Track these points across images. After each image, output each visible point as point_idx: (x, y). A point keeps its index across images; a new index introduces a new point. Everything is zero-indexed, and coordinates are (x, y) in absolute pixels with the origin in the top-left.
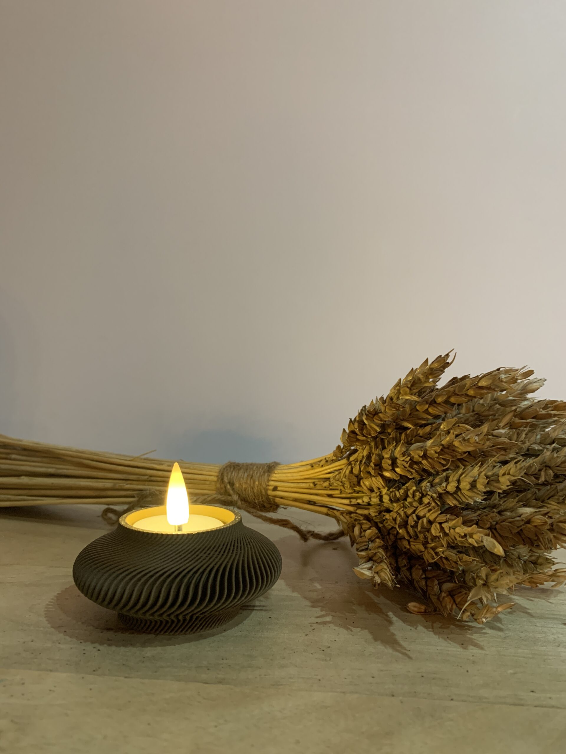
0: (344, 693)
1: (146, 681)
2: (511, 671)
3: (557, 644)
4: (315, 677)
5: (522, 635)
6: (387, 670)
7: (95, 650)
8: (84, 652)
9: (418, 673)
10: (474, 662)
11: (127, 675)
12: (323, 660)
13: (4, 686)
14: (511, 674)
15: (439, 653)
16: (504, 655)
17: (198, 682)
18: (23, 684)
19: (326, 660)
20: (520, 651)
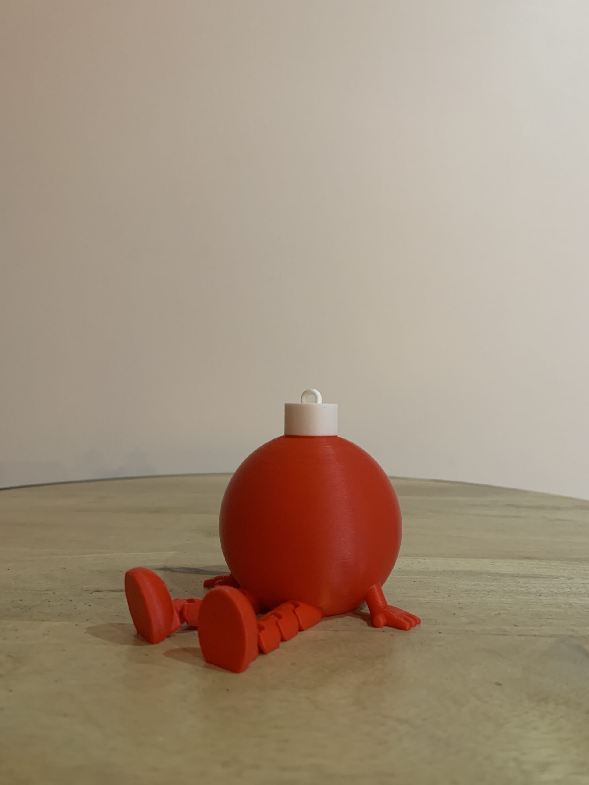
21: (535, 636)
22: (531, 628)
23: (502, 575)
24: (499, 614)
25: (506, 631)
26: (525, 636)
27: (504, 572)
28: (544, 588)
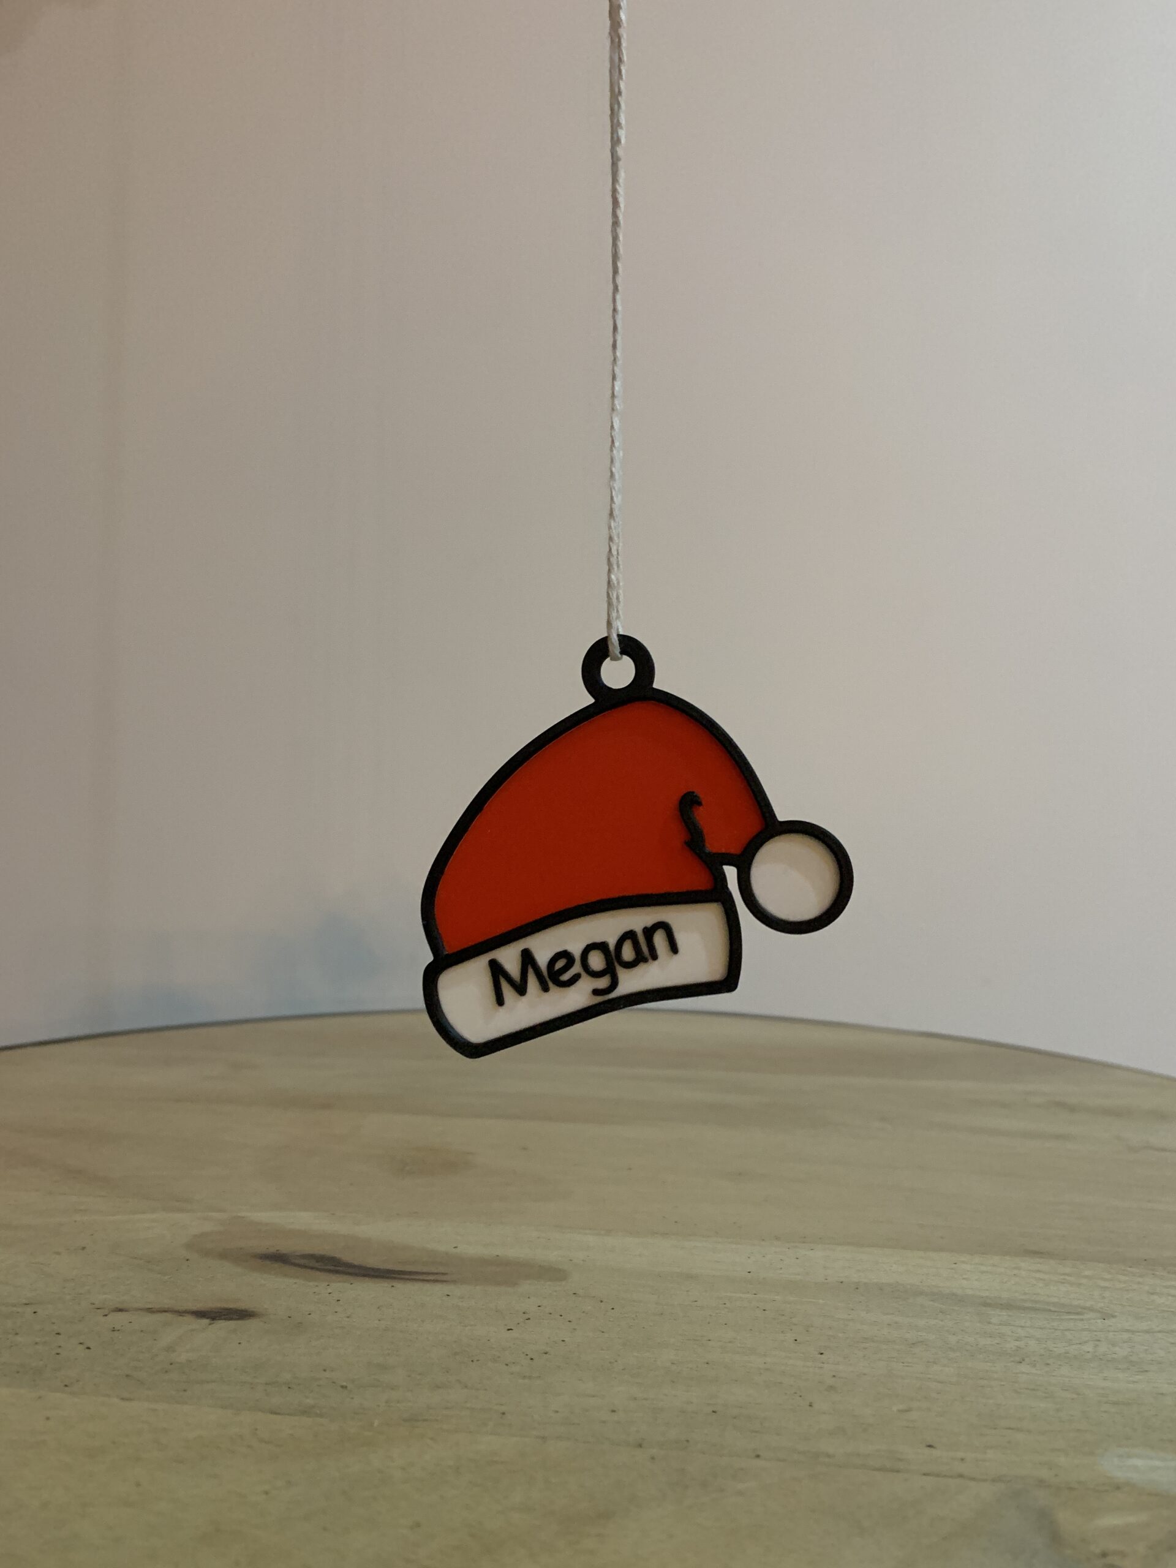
9: (708, 1405)
21: (961, 1476)
22: (960, 1455)
23: (959, 1300)
24: (908, 1410)
25: (900, 1460)
26: (938, 1475)
27: (970, 1292)
28: (1038, 1340)
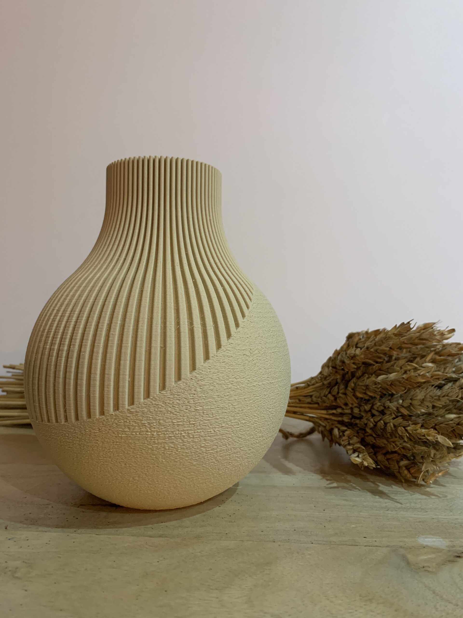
0: (243, 541)
1: (111, 537)
2: (353, 526)
3: (386, 509)
4: (224, 532)
5: (365, 504)
6: (272, 527)
7: (74, 518)
8: (67, 520)
9: (292, 528)
10: (330, 521)
11: (97, 533)
12: (230, 522)
13: (15, 542)
14: (353, 527)
15: (308, 516)
16: (351, 517)
17: (146, 536)
18: (28, 540)
19: (232, 522)
20: (361, 513)
